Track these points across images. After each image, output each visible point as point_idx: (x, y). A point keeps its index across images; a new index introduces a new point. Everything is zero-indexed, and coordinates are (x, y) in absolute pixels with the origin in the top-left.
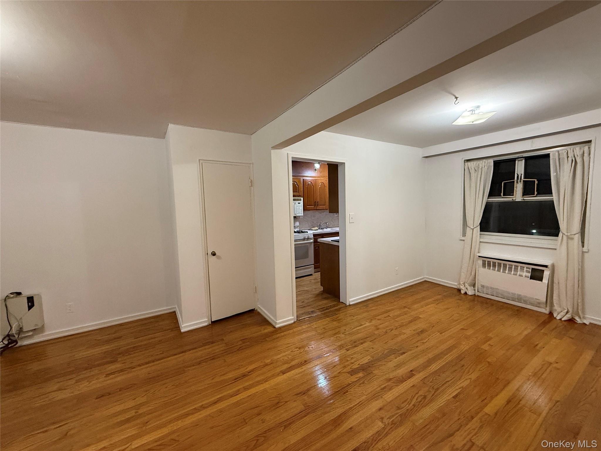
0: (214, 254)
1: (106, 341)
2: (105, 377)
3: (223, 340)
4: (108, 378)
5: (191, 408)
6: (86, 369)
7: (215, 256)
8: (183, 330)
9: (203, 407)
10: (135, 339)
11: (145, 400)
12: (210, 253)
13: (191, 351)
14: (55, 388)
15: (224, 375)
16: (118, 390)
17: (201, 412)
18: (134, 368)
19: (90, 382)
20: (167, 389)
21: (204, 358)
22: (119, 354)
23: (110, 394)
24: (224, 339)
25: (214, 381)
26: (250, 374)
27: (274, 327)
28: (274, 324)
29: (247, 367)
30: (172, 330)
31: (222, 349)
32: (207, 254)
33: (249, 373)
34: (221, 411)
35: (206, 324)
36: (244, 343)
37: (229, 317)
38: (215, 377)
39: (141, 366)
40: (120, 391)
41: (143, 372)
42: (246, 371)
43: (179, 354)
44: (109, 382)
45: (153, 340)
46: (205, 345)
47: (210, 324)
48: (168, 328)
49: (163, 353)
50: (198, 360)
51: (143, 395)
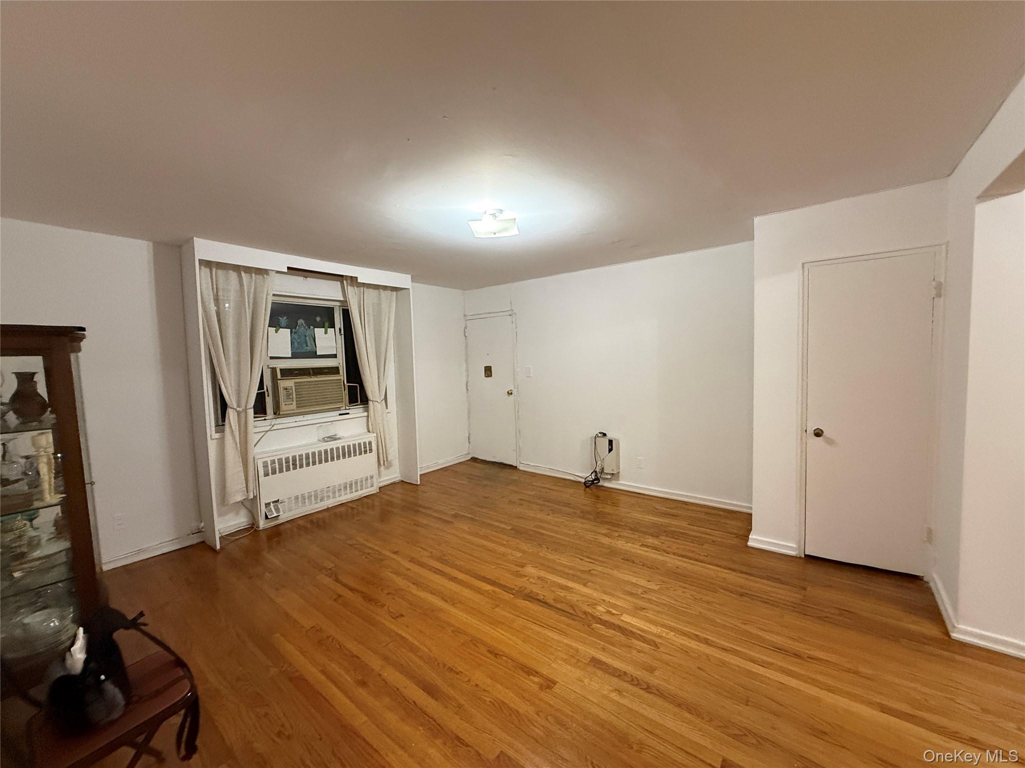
0: (818, 434)
1: (662, 513)
2: (640, 546)
3: (805, 589)
4: (641, 548)
5: (692, 631)
6: (631, 529)
7: (821, 438)
8: (750, 544)
9: (707, 642)
10: (688, 525)
11: (656, 589)
12: (811, 430)
13: (743, 575)
14: (603, 532)
15: (764, 630)
16: (642, 564)
17: (701, 645)
18: (668, 553)
19: (627, 543)
20: (683, 594)
21: (753, 593)
22: (665, 532)
23: (633, 562)
24: (809, 589)
25: (744, 627)
26: (808, 660)
27: (947, 634)
28: (949, 628)
29: (813, 648)
30: (737, 536)
31: (793, 600)
32: (806, 431)
33: (808, 657)
34: (723, 663)
35: (793, 553)
36: (840, 615)
37: (844, 562)
38: (749, 624)
39: (675, 555)
40: (643, 565)
41: (673, 561)
42: (804, 650)
43: (725, 568)
44: (639, 551)
45: (707, 536)
46: (769, 578)
47: (800, 558)
48: (735, 531)
49: (707, 556)
50: (743, 591)
51: (658, 583)
